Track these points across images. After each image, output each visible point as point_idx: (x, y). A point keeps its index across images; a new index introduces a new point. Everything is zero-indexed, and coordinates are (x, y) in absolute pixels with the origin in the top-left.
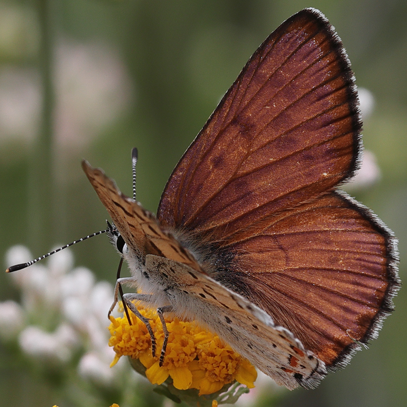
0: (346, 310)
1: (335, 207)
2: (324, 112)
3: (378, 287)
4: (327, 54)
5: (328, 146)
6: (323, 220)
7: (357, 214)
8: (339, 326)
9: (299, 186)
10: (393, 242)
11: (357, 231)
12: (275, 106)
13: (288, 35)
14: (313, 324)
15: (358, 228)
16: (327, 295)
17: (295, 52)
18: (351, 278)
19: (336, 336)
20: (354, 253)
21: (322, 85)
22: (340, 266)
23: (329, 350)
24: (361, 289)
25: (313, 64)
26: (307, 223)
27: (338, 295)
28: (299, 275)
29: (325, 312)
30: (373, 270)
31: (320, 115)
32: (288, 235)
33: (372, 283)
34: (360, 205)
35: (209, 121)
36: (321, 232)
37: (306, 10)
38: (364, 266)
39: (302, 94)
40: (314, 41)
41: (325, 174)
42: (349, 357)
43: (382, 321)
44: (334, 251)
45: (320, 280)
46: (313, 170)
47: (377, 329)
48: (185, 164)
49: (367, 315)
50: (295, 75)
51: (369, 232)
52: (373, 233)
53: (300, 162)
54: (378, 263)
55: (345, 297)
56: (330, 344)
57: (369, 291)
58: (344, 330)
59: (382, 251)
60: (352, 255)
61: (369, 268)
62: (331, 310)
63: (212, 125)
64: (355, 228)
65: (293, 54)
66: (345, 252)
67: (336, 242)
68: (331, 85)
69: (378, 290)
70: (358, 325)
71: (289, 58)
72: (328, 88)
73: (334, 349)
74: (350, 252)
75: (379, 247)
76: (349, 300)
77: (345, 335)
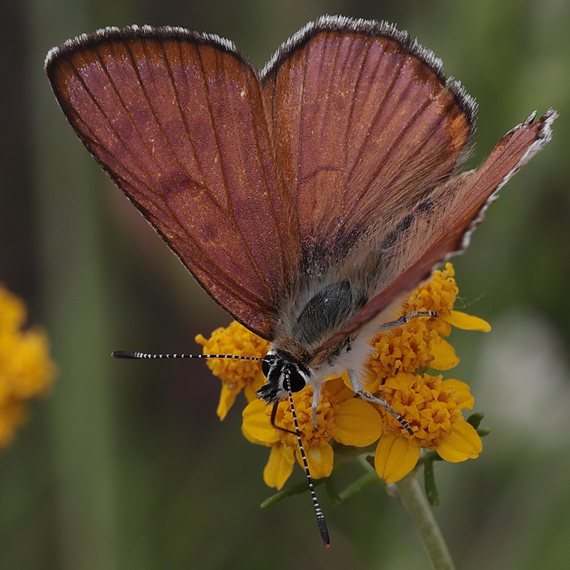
0: (404, 96)
1: (274, 90)
2: (171, 75)
3: (381, 48)
4: (100, 57)
5: (211, 81)
6: (288, 110)
7: (286, 63)
8: (424, 108)
9: (252, 132)
10: (326, 22)
11: (305, 68)
12: (153, 140)
13: (72, 100)
14: (419, 142)
15: (300, 67)
16: (383, 119)
17: (93, 97)
18: (364, 84)
19: (439, 111)
20: (334, 74)
21: (137, 72)
22: (349, 96)
23: (453, 126)
24: (381, 73)
25: (109, 76)
26: (288, 132)
27: (385, 104)
28: (353, 153)
29: (405, 125)
30: (359, 52)
31: (173, 82)
32: (300, 162)
33: (374, 57)
34: (275, 59)
35: (160, 232)
36: (302, 115)
37: (47, 68)
38: (352, 64)
39: (143, 99)
40: (82, 69)
41: (243, 94)
42: (467, 98)
43: (424, 50)
44: (329, 101)
45: (362, 127)
46: (235, 109)
47: (433, 58)
48: (204, 279)
49: (415, 69)
50: (120, 104)
51: (308, 54)
52: (308, 49)
53: (224, 124)
54: (352, 45)
55: (388, 95)
56: (444, 124)
57: (385, 62)
58: (429, 102)
59: (335, 37)
60: (337, 79)
61: (356, 58)
62: (403, 117)
63: (164, 230)
64: (300, 71)
65: (95, 101)
66: (332, 88)
67: (318, 98)
68: (140, 59)
69: (385, 49)
70: (425, 83)
71: (99, 107)
72: (141, 64)
73: (454, 118)
74: (332, 81)
75: (330, 40)
76: (393, 91)
77: (437, 102)
